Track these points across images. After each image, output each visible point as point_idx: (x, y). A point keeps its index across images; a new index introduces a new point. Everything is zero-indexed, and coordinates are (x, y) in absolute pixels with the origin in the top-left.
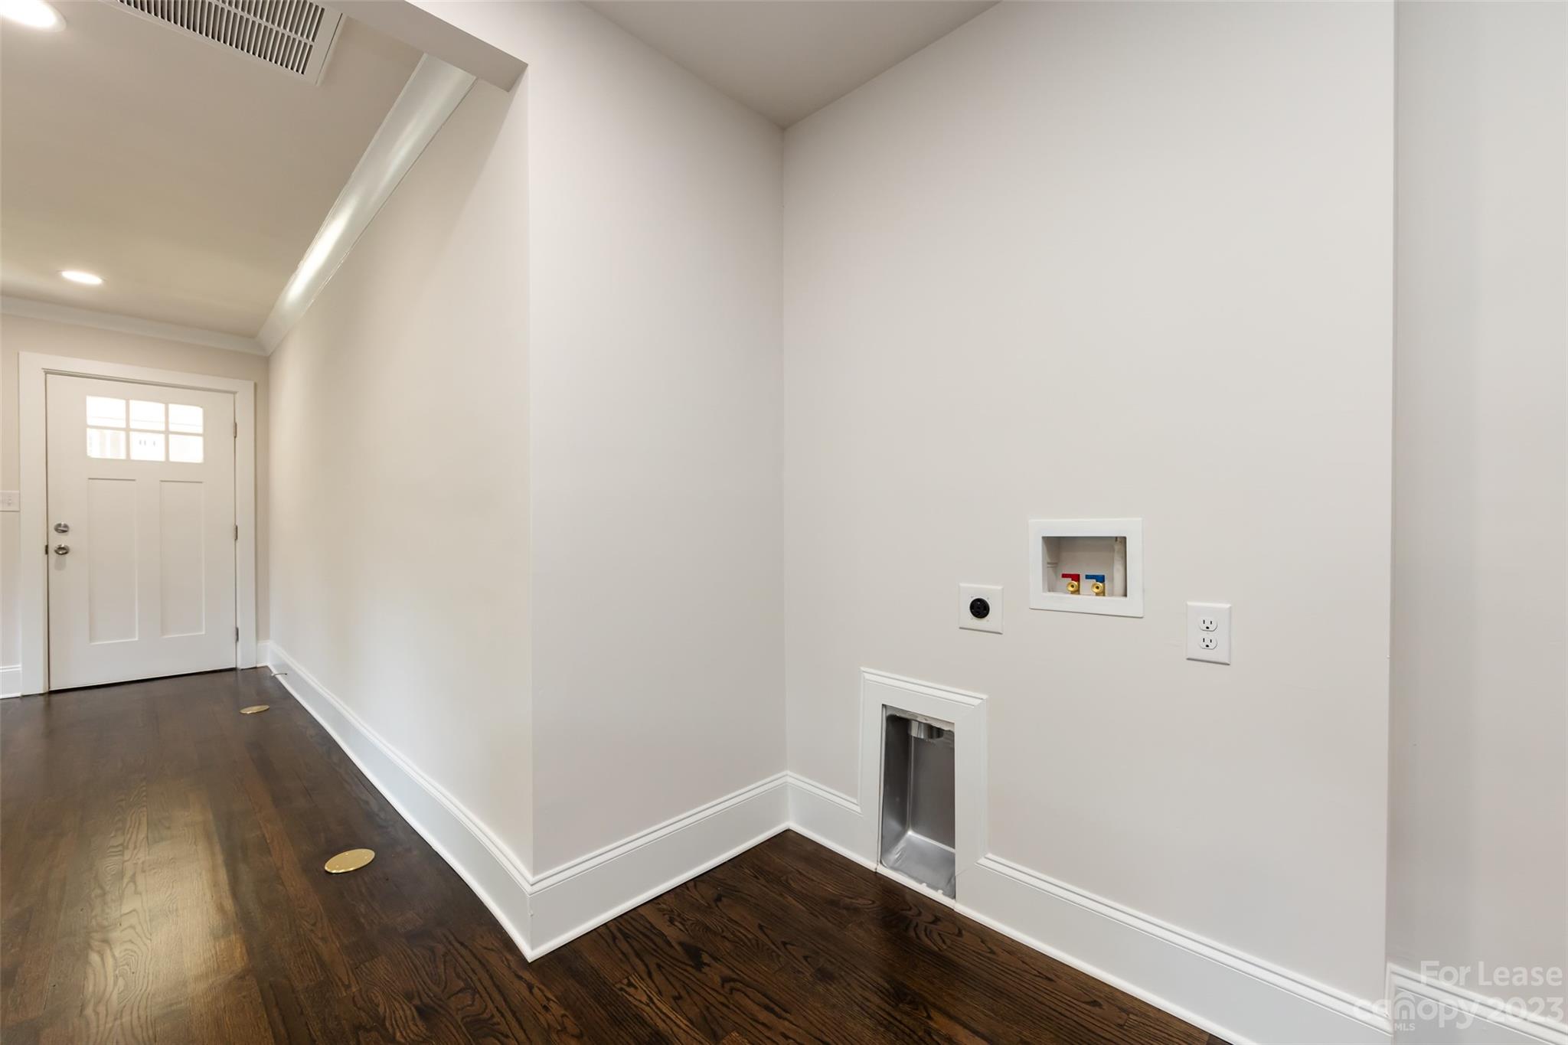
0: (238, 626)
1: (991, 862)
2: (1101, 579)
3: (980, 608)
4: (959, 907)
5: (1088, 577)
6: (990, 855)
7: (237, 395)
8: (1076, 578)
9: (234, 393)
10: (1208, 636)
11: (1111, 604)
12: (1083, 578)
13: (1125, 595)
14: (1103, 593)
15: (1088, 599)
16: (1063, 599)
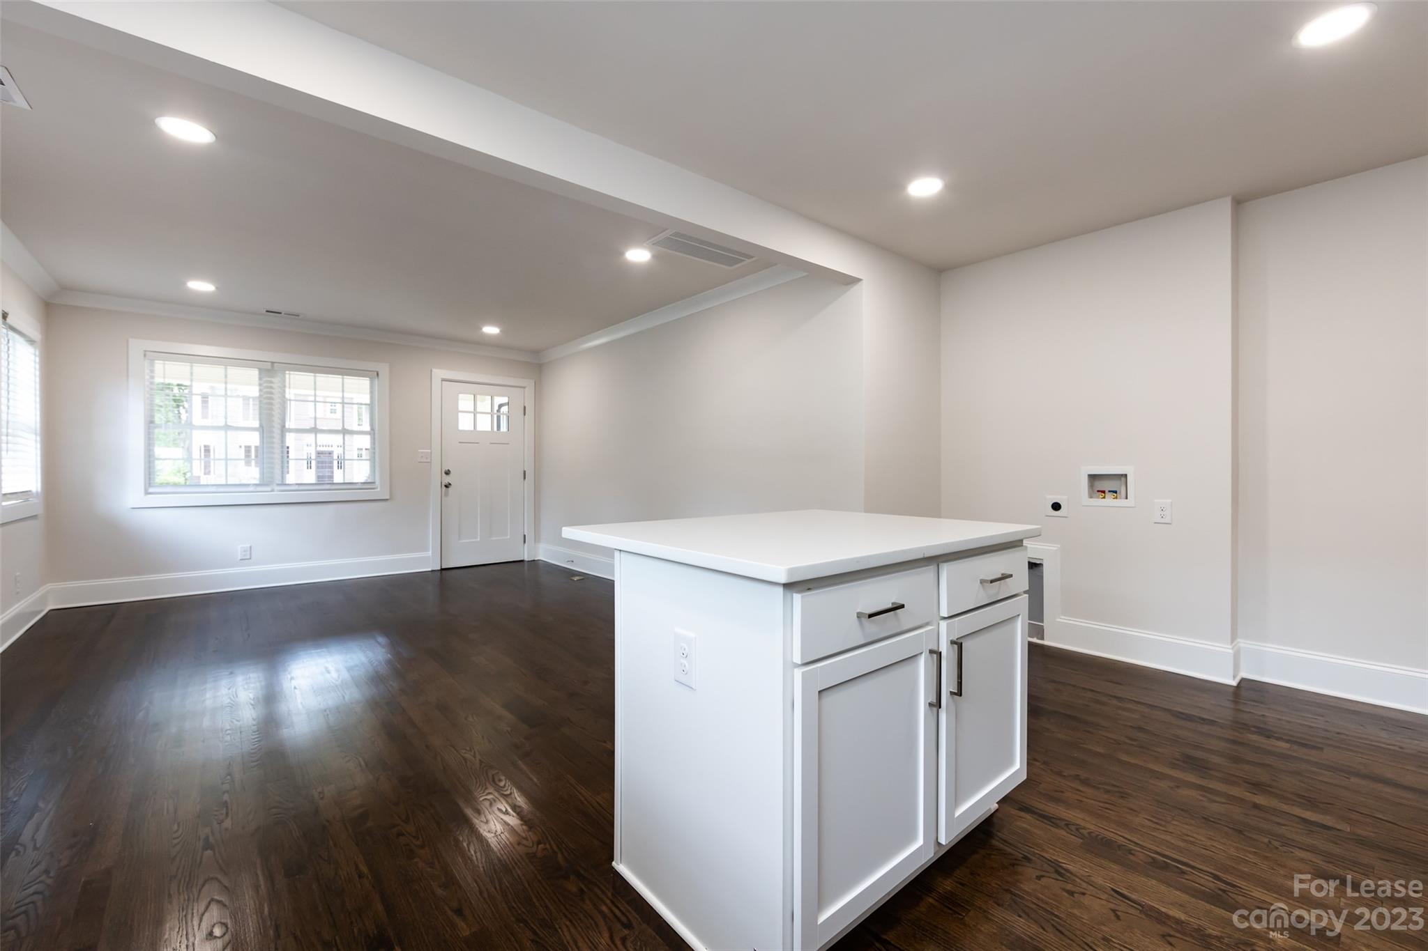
0: (525, 534)
1: (1062, 619)
2: (1116, 492)
3: (1056, 507)
4: (1046, 642)
5: (1109, 491)
6: (1062, 617)
7: (527, 389)
8: (1104, 492)
9: (524, 388)
10: (1162, 513)
11: (1120, 502)
12: (1107, 492)
13: (1127, 498)
14: (1116, 498)
15: (1109, 501)
16: (1098, 501)
